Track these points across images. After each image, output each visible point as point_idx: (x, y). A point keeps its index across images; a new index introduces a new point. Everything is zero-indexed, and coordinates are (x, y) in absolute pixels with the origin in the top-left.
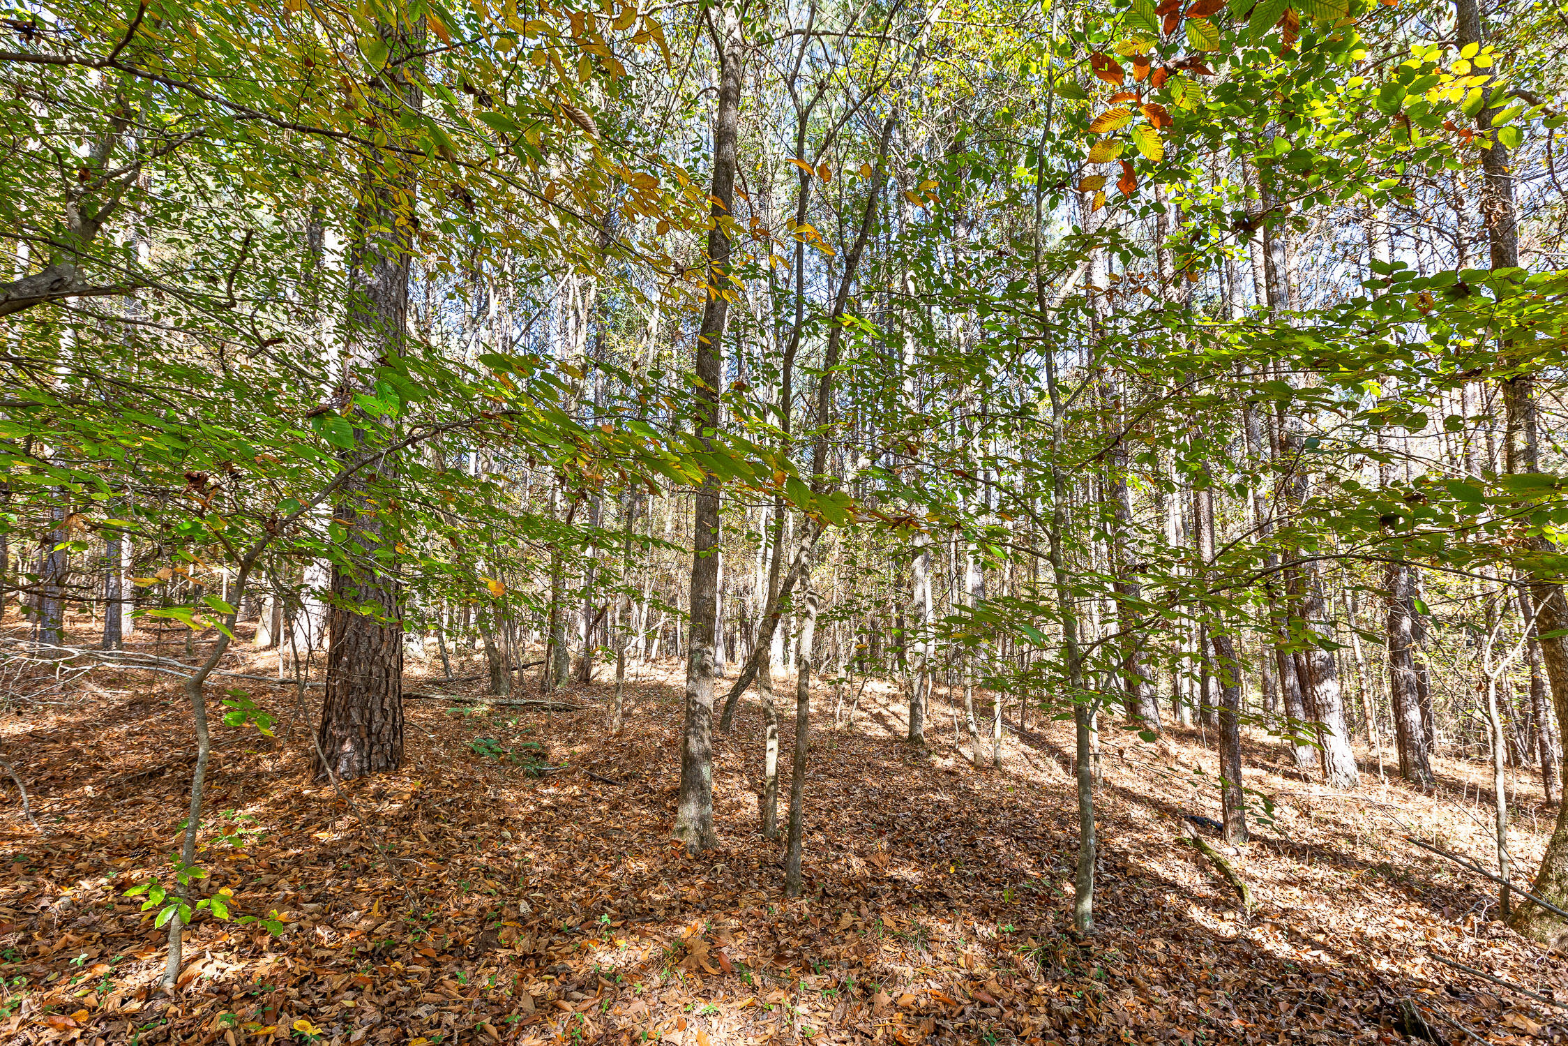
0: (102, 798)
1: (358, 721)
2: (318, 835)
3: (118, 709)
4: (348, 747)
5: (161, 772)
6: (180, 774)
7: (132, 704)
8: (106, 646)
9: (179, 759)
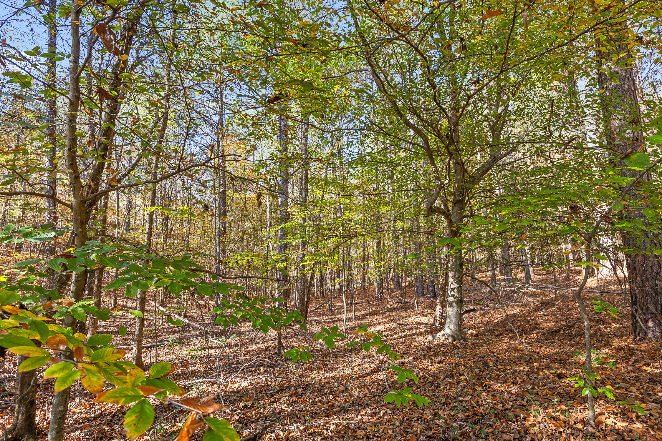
0: (540, 339)
1: (654, 311)
2: (644, 368)
3: (537, 305)
4: (651, 324)
5: (559, 331)
6: (567, 332)
7: (542, 303)
8: (527, 282)
9: (564, 326)
